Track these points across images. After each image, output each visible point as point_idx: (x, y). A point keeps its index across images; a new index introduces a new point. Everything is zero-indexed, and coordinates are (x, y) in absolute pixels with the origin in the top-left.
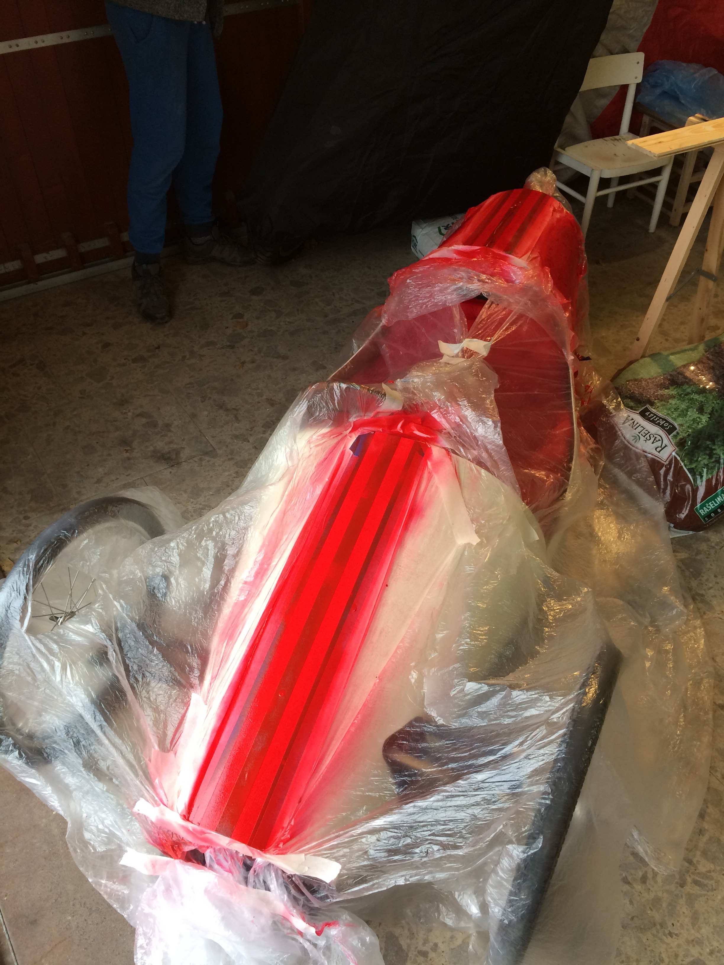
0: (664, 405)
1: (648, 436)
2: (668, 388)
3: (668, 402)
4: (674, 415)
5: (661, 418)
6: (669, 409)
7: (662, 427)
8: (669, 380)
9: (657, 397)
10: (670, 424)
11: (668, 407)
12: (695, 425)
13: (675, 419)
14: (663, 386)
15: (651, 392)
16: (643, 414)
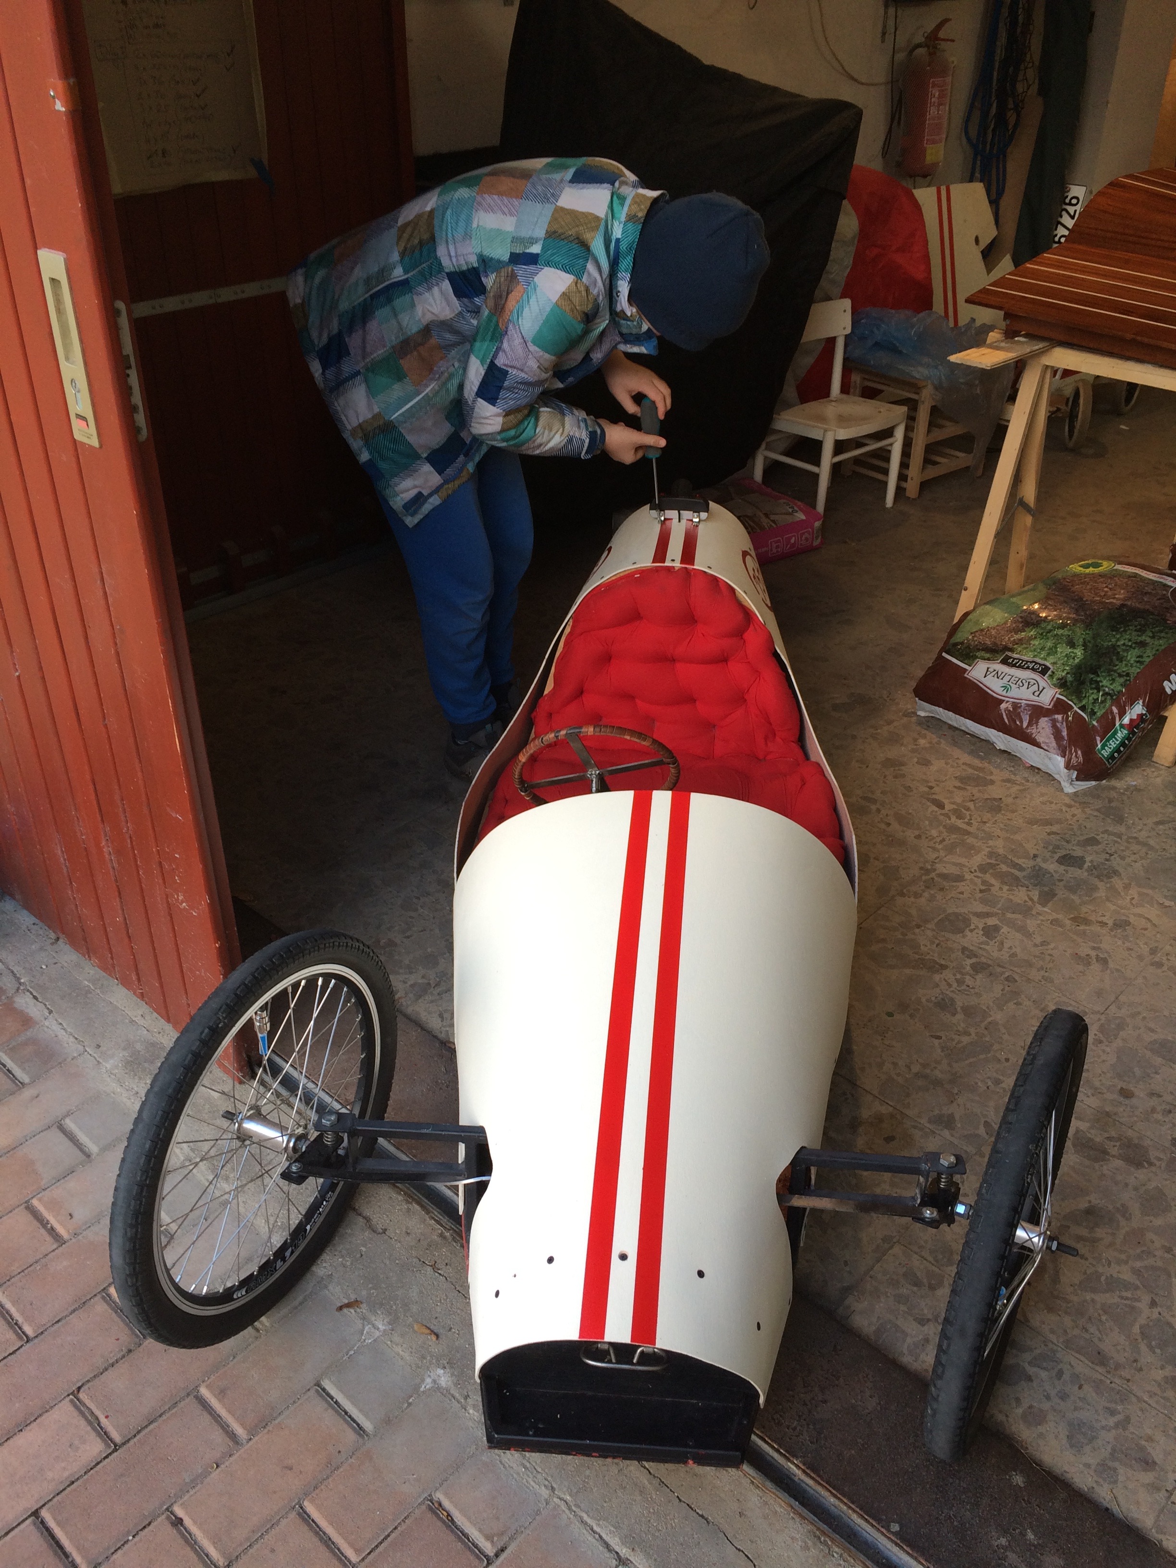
0: (1027, 648)
1: (1020, 683)
2: (1024, 631)
3: (1030, 644)
4: (1042, 656)
5: (1027, 662)
6: (1035, 650)
7: (1033, 669)
8: (1022, 622)
9: (1015, 643)
10: (1040, 665)
11: (1032, 649)
12: (1072, 660)
13: (1045, 659)
14: (1017, 631)
15: (1007, 639)
16: (1005, 662)
